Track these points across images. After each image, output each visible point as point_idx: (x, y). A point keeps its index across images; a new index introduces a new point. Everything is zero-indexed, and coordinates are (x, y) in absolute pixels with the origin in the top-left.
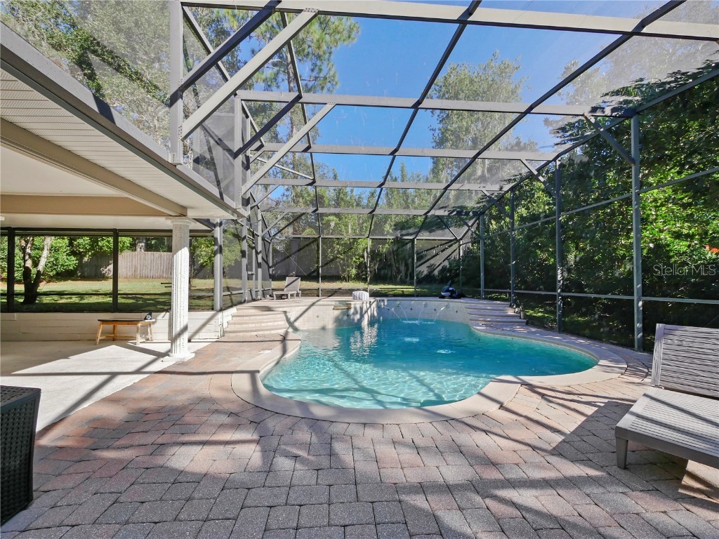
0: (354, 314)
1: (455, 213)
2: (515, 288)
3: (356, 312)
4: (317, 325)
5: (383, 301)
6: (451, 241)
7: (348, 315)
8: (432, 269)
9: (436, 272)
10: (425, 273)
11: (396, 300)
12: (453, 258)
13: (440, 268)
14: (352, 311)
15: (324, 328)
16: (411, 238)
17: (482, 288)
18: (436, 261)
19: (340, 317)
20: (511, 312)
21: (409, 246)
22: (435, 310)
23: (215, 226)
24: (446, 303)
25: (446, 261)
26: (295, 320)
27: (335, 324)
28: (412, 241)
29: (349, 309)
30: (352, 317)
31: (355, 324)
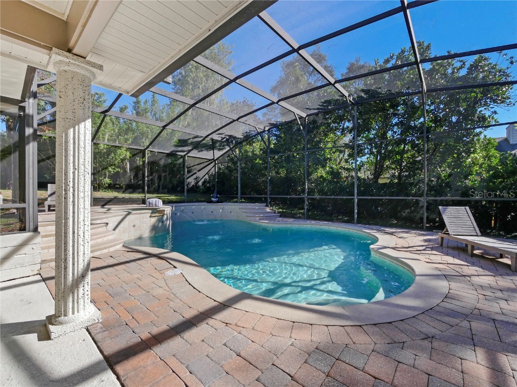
0: (166, 220)
1: (225, 139)
2: (270, 194)
4: (133, 235)
6: (210, 160)
7: (162, 222)
8: (197, 180)
9: (200, 183)
10: (193, 183)
11: (181, 206)
12: (211, 173)
13: (203, 180)
14: (165, 217)
16: (183, 154)
17: (239, 195)
18: (200, 174)
19: (156, 225)
20: (268, 210)
21: (181, 160)
22: (212, 212)
24: (222, 207)
25: (207, 175)
27: (152, 232)
28: (183, 157)
29: (163, 215)
30: (165, 223)
31: (167, 229)
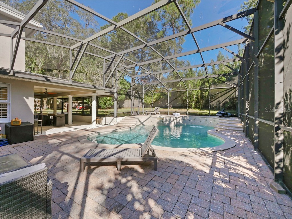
0: (165, 121)
1: (222, 75)
3: (166, 120)
4: (151, 124)
5: (186, 117)
6: (231, 88)
7: (162, 122)
8: (219, 102)
9: (221, 104)
10: (215, 105)
12: (231, 97)
13: (223, 102)
14: (164, 120)
15: (153, 126)
18: (222, 99)
20: (240, 125)
23: (114, 93)
26: (144, 122)
27: (158, 124)
29: (163, 119)
30: (164, 122)
31: (166, 125)
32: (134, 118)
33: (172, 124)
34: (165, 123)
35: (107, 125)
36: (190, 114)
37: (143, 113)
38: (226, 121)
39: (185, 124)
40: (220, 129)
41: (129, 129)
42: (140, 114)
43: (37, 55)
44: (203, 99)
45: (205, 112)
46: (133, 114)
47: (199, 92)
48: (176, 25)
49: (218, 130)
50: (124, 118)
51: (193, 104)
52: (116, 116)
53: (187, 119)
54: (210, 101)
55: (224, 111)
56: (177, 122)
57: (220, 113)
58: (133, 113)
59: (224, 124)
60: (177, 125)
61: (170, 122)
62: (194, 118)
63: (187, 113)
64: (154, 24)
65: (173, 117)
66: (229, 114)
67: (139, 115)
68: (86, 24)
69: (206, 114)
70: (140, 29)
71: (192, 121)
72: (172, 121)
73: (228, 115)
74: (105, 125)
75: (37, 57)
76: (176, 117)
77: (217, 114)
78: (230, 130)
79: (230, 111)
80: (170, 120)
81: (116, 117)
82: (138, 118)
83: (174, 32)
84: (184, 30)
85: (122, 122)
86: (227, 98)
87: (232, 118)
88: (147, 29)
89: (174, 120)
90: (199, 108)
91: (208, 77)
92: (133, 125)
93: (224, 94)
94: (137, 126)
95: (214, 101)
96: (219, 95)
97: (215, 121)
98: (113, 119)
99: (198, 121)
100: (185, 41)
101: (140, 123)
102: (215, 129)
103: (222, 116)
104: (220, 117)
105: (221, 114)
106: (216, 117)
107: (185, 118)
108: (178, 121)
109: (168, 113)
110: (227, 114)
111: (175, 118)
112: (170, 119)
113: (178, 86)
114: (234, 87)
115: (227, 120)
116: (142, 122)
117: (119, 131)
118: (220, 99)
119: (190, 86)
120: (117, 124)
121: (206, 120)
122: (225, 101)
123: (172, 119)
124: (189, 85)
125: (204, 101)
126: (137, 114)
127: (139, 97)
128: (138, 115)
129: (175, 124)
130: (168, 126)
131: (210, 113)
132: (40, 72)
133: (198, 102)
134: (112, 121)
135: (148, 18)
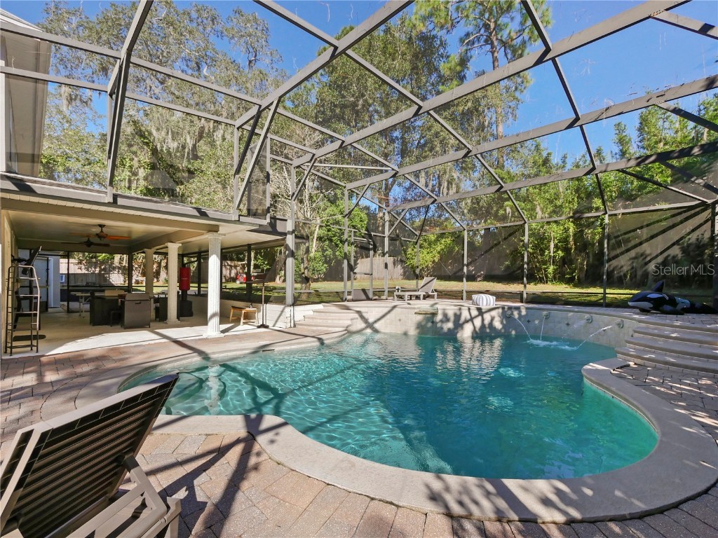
0: (442, 321)
3: (446, 319)
4: (399, 330)
5: (519, 308)
7: (433, 322)
8: (644, 259)
11: (542, 309)
13: (660, 259)
14: (439, 317)
15: (405, 334)
18: (652, 248)
19: (423, 324)
25: (676, 247)
26: (375, 322)
27: (418, 331)
29: (434, 314)
30: (439, 325)
31: (445, 334)
32: (347, 308)
33: (467, 331)
34: (442, 328)
35: (267, 327)
36: (535, 299)
37: (386, 293)
38: (667, 331)
39: (513, 332)
40: (639, 361)
41: (317, 344)
42: (377, 297)
43: (134, 148)
44: (585, 250)
45: (589, 294)
46: (349, 297)
47: (571, 230)
48: (504, 35)
49: (632, 364)
50: (320, 307)
51: (551, 269)
52: (291, 303)
53: (520, 314)
54: (606, 258)
55: (659, 290)
56: (483, 325)
57: (643, 298)
58: (349, 293)
59: (661, 343)
60: (483, 335)
61: (458, 325)
62: (545, 313)
63: (525, 296)
64: (438, 43)
65: (469, 309)
66: (683, 302)
67: (371, 300)
68: (250, 62)
69: (593, 299)
70: (393, 60)
71: (537, 322)
72: (467, 321)
73: (679, 307)
74: (259, 327)
75: (135, 153)
76: (479, 309)
77: (633, 299)
78: (686, 367)
79: (685, 292)
80: (457, 317)
81: (293, 305)
82: (358, 309)
83: (496, 54)
84: (528, 44)
85: (311, 320)
86: (677, 243)
87: (695, 316)
88: (416, 56)
89: (472, 319)
90: (570, 281)
91: (596, 172)
92: (337, 329)
93: (664, 231)
94: (351, 333)
95: (622, 253)
96: (644, 233)
97: (621, 325)
98: (282, 311)
99: (559, 322)
100: (532, 83)
101: (363, 325)
102: (620, 359)
103: (654, 308)
104: (644, 311)
105: (650, 300)
106: (626, 313)
107: (512, 314)
108: (487, 322)
109: (465, 294)
110: (672, 302)
111: (475, 313)
112: (458, 313)
113: (501, 212)
114: (704, 203)
115: (674, 328)
116: (371, 320)
117: (277, 348)
118: (646, 248)
119: (540, 213)
120: (295, 326)
121: (590, 321)
122: (665, 254)
123: (465, 315)
124: (538, 209)
125: (588, 257)
126: (364, 297)
127: (371, 247)
128: (368, 299)
129: (477, 330)
130: (452, 336)
131: (604, 298)
132: (141, 191)
133: (566, 261)
134: (280, 316)
135: (415, 22)
